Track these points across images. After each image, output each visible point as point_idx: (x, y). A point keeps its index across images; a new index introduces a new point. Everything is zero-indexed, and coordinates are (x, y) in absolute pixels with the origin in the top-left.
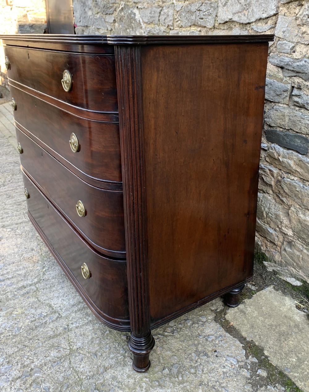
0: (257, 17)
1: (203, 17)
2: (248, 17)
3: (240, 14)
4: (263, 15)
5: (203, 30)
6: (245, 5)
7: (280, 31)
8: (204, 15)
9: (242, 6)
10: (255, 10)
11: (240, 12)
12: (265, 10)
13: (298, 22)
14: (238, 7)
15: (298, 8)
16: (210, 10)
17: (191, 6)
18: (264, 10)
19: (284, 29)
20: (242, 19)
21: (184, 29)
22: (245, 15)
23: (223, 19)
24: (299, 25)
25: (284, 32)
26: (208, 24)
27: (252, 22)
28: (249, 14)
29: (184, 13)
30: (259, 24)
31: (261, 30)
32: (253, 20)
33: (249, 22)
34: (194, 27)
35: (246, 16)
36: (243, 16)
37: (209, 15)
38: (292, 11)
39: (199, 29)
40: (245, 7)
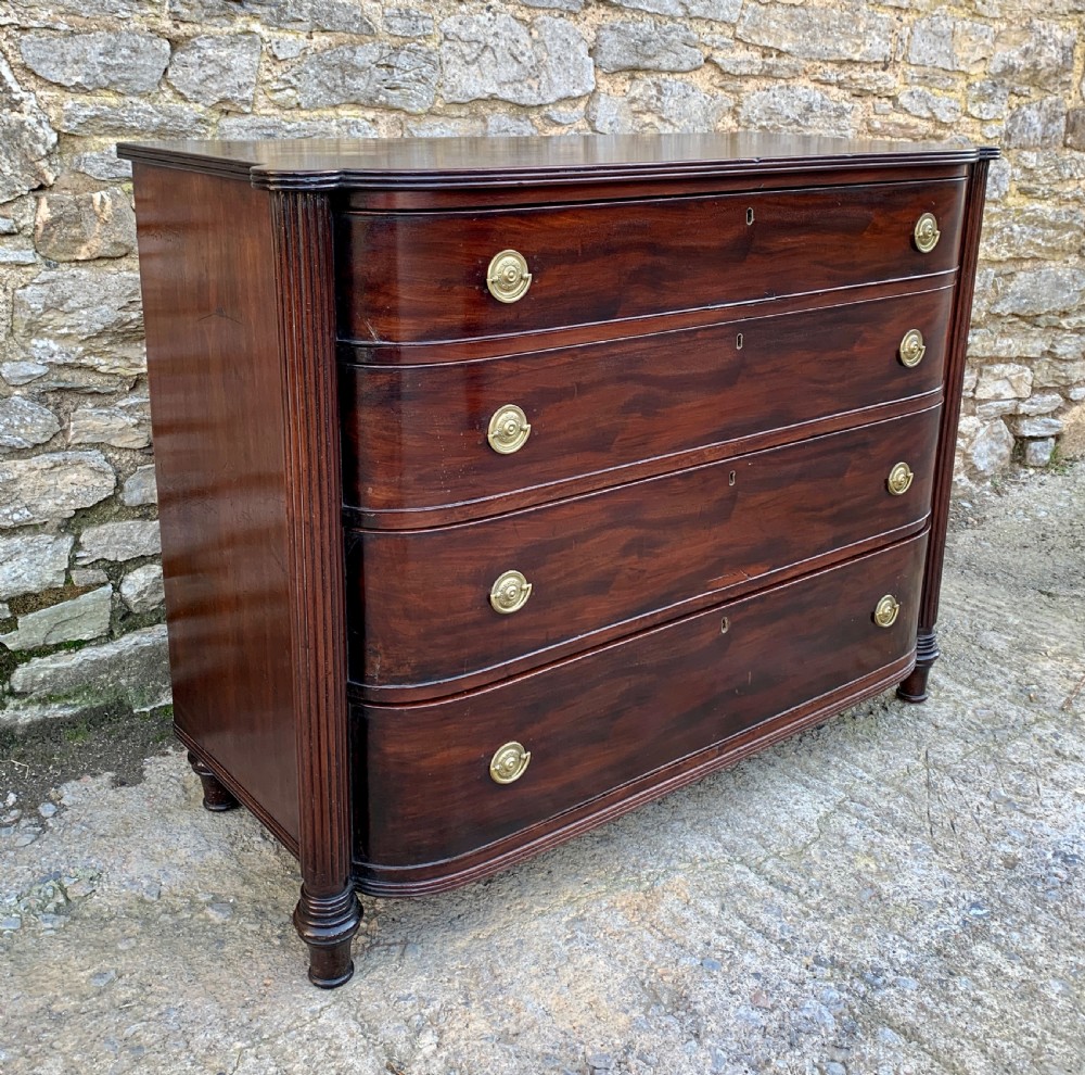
0: (562, 93)
1: (403, 85)
2: (539, 95)
3: (519, 86)
4: (575, 91)
5: (382, 118)
6: (532, 67)
7: (605, 121)
8: (404, 80)
9: (524, 68)
10: (556, 80)
11: (520, 82)
12: (578, 81)
13: (635, 107)
14: (513, 70)
15: (629, 82)
16: (424, 70)
17: (355, 53)
18: (574, 82)
19: (612, 119)
20: (525, 95)
21: (304, 114)
22: (530, 88)
23: (470, 93)
24: (634, 112)
25: (611, 124)
26: (415, 104)
27: (547, 105)
28: (542, 87)
29: (312, 68)
30: (561, 108)
31: (566, 119)
32: (551, 99)
33: (543, 102)
34: (352, 109)
35: (536, 90)
36: (526, 90)
37: (419, 81)
38: (619, 87)
39: (371, 114)
40: (531, 71)
